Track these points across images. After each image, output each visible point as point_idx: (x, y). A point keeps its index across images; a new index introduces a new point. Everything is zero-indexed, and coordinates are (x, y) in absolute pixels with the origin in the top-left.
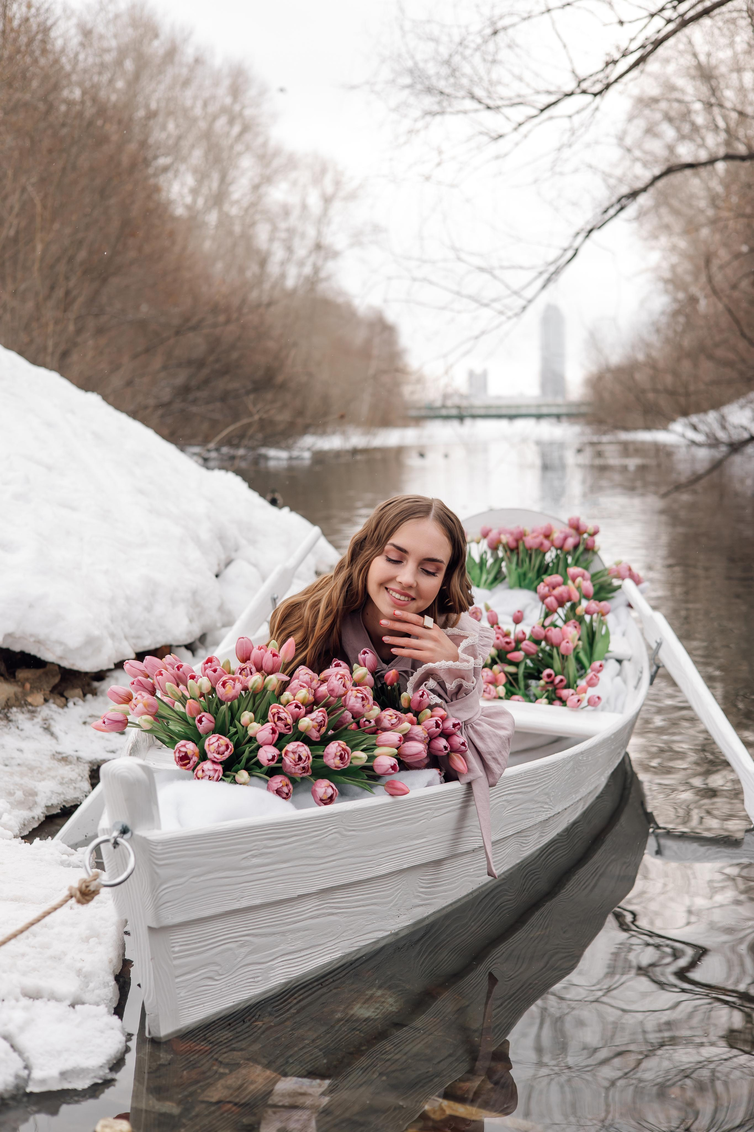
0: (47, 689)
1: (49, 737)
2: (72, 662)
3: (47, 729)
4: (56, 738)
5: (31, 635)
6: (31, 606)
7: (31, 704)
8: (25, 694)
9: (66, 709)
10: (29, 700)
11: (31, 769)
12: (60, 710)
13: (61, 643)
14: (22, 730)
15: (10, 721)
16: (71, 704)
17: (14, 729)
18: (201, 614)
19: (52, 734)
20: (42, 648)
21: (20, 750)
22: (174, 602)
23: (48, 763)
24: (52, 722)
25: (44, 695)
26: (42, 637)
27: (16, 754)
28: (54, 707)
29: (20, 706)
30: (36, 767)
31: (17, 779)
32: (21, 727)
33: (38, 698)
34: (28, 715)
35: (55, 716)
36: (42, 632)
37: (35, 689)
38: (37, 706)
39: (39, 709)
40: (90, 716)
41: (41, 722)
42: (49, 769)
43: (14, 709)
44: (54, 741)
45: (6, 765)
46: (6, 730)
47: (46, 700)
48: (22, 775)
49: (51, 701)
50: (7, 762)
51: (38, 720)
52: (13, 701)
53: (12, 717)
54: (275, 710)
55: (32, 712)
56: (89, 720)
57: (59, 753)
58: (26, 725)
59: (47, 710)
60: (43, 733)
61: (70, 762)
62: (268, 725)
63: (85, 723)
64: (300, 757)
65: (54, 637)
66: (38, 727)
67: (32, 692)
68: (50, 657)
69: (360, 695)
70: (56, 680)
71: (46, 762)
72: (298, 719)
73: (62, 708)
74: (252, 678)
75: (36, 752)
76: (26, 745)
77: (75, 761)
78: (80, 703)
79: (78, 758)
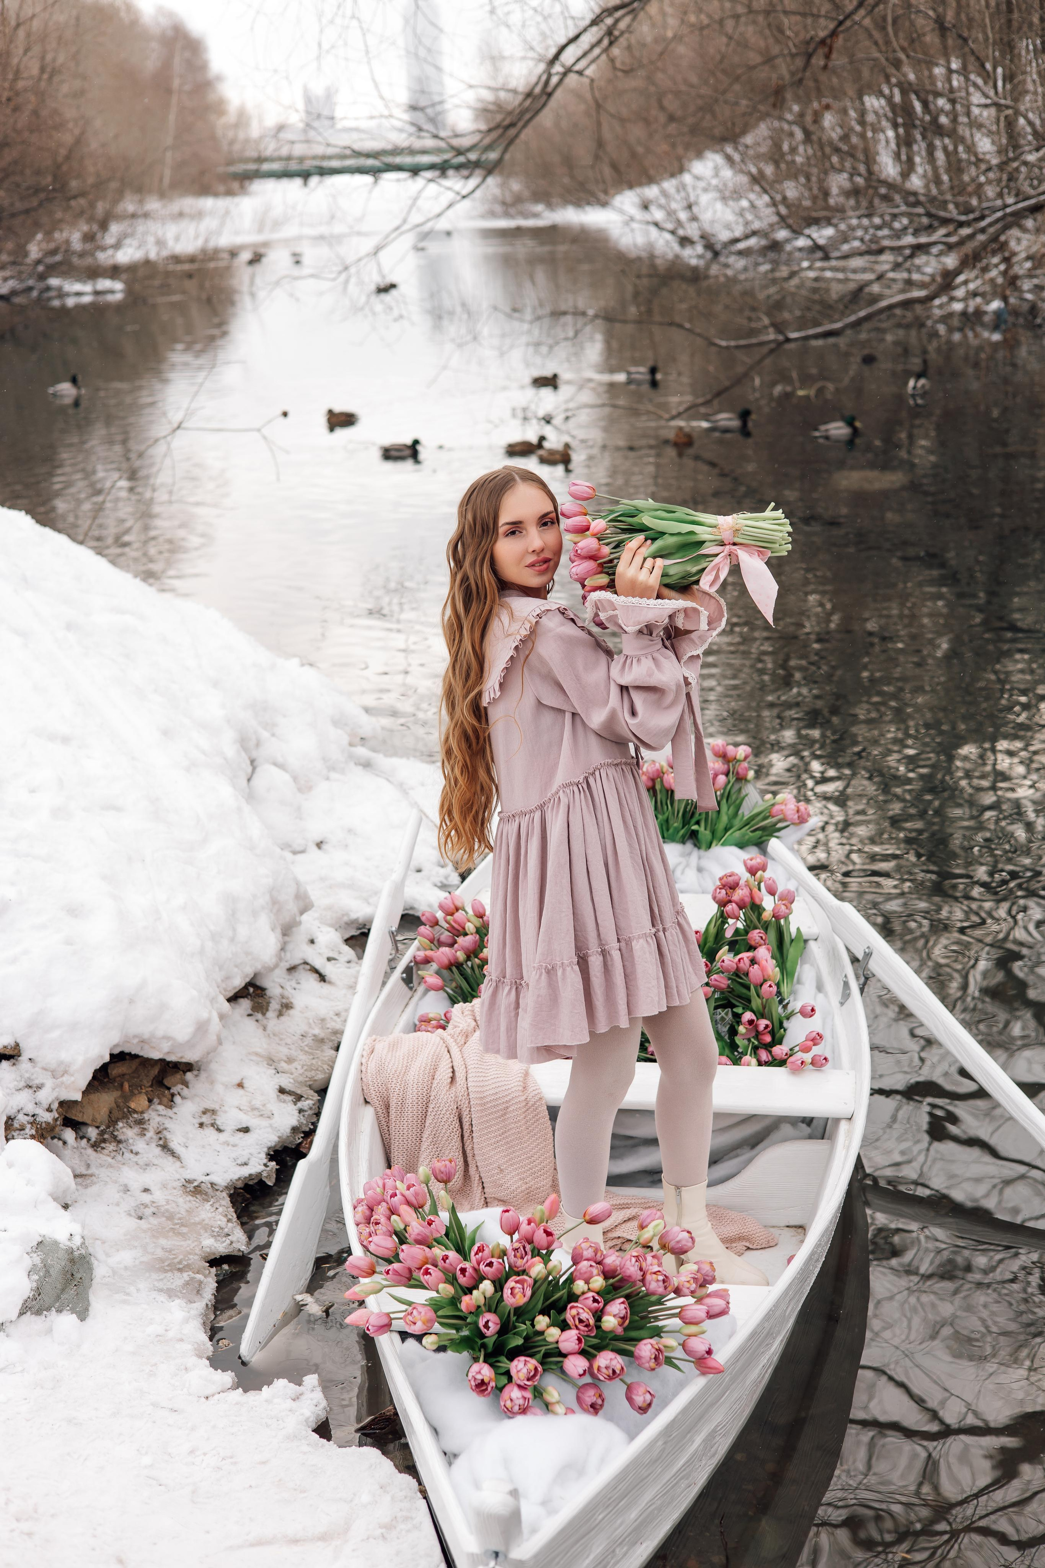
0: (147, 1082)
1: (171, 1158)
2: (180, 1055)
3: (165, 1147)
4: (178, 1158)
5: (135, 1036)
7: (135, 1112)
8: (126, 1098)
9: (175, 1110)
10: (133, 1105)
11: (170, 1217)
12: (169, 1112)
13: (167, 1038)
14: (137, 1154)
15: (120, 1142)
16: (177, 1099)
17: (128, 1155)
18: (279, 913)
19: (173, 1153)
20: (148, 1047)
21: (146, 1190)
23: (184, 1203)
24: (168, 1136)
25: (147, 1093)
26: (146, 1036)
27: (146, 1198)
28: (161, 1108)
29: (125, 1117)
30: (175, 1213)
31: (162, 1241)
32: (135, 1149)
33: (139, 1102)
34: (136, 1130)
35: (168, 1124)
36: (145, 1030)
37: (136, 1088)
38: (142, 1113)
39: (146, 1116)
40: (204, 1113)
41: (155, 1137)
42: (189, 1212)
43: (120, 1124)
44: (178, 1164)
45: (141, 1218)
46: (119, 1157)
47: (150, 1101)
49: (156, 1100)
50: (140, 1213)
51: (150, 1134)
52: (116, 1114)
53: (121, 1137)
54: (574, 1312)
55: (140, 1122)
56: (206, 1119)
57: (189, 1181)
58: (140, 1145)
59: (156, 1115)
60: (162, 1154)
61: (206, 1194)
62: (572, 1334)
63: (201, 1125)
64: (614, 1372)
65: (160, 1033)
66: (153, 1145)
67: (133, 1094)
68: (156, 1055)
69: (661, 1278)
70: (155, 1071)
71: (181, 1201)
72: (598, 1315)
73: (171, 1107)
74: (533, 1265)
75: (164, 1186)
76: (150, 1178)
77: (210, 1191)
78: (185, 1092)
79: (212, 1184)
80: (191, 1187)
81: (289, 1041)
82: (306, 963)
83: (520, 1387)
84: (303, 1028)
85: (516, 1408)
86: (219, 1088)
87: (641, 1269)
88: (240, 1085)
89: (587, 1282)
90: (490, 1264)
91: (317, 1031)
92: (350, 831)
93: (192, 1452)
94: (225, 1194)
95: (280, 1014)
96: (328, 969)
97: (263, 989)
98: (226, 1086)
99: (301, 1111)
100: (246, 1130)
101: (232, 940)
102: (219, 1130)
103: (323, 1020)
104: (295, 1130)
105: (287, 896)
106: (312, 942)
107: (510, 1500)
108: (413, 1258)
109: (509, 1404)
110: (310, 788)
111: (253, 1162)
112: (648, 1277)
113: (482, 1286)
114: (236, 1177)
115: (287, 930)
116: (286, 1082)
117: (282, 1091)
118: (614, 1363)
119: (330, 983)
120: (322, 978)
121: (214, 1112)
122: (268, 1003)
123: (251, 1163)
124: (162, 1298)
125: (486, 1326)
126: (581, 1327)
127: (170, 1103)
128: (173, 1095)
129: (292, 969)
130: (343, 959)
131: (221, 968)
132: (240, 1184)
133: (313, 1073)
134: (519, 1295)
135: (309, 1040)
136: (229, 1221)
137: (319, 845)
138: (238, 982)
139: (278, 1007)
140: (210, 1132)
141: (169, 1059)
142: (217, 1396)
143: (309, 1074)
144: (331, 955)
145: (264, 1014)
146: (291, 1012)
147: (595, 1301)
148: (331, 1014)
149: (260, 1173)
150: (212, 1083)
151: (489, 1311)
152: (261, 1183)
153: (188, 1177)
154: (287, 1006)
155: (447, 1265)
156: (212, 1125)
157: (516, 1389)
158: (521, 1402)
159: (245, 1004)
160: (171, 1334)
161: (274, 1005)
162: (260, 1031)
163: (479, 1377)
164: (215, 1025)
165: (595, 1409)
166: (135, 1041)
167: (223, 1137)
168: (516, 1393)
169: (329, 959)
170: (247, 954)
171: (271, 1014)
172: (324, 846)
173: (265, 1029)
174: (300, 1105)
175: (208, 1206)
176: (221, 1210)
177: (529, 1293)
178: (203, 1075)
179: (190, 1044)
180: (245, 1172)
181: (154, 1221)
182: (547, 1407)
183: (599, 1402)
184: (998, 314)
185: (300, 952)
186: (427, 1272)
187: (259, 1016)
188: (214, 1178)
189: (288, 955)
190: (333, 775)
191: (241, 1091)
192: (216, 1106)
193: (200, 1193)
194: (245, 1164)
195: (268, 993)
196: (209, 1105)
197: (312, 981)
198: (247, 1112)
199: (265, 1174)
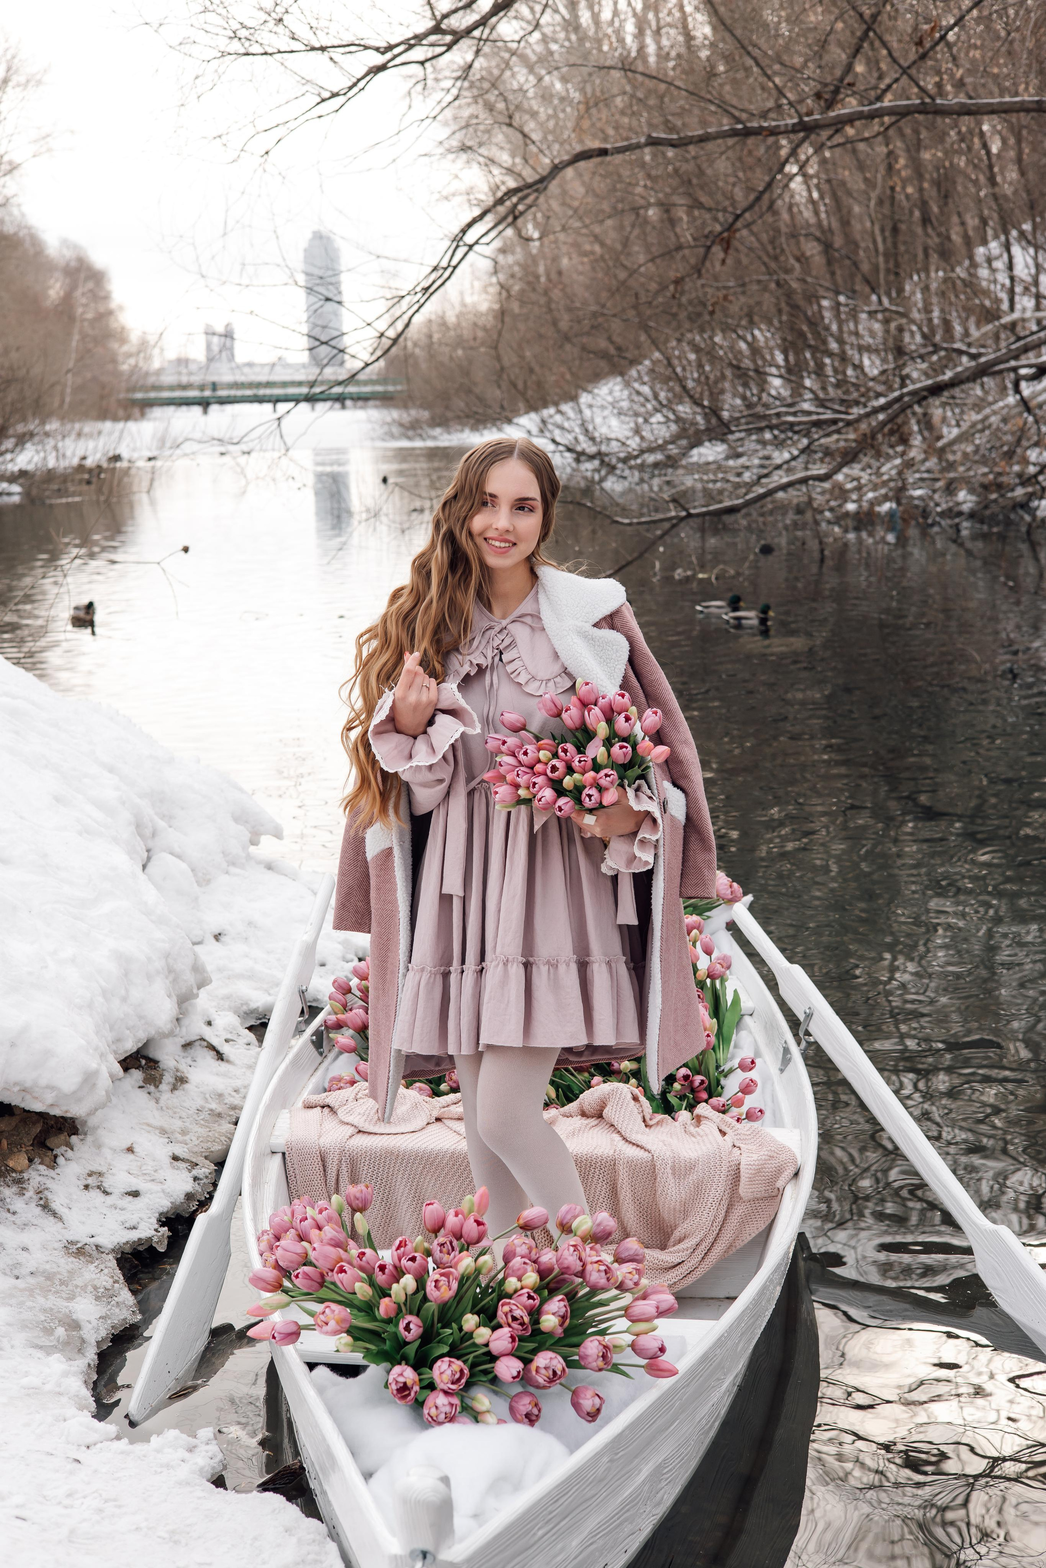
0: (28, 1141)
1: (52, 1219)
2: (64, 1108)
3: (46, 1207)
4: (61, 1219)
5: (15, 1084)
6: (13, 1045)
7: (14, 1171)
8: (4, 1156)
9: (58, 1171)
10: (11, 1164)
11: (49, 1277)
12: (52, 1173)
13: (51, 1088)
14: (14, 1213)
16: (61, 1160)
17: (4, 1214)
18: (175, 981)
19: (55, 1214)
20: (28, 1097)
21: (25, 1249)
22: (149, 977)
23: (66, 1264)
24: (50, 1196)
25: (27, 1152)
26: (28, 1084)
27: (23, 1257)
28: (42, 1168)
29: (2, 1175)
30: (55, 1274)
31: (41, 1300)
32: (12, 1208)
33: (19, 1160)
34: (15, 1189)
35: (50, 1184)
36: (28, 1077)
37: (14, 1145)
38: (21, 1172)
39: (26, 1176)
40: (90, 1175)
41: (36, 1197)
42: (71, 1273)
44: (60, 1225)
45: (17, 1278)
47: (31, 1160)
48: (45, 1292)
49: (37, 1160)
50: (16, 1272)
51: (30, 1194)
54: (506, 1308)
55: (19, 1182)
56: (90, 1181)
57: (72, 1243)
58: (18, 1204)
59: (37, 1175)
60: (42, 1214)
61: (90, 1255)
62: (505, 1331)
63: (87, 1187)
64: (554, 1373)
65: (43, 1082)
66: (33, 1205)
67: (11, 1152)
68: (38, 1107)
69: (603, 1268)
70: (37, 1129)
71: (62, 1261)
72: (535, 1314)
73: (53, 1168)
74: (460, 1260)
75: (44, 1247)
76: (29, 1238)
77: (95, 1253)
78: (70, 1153)
79: (97, 1246)
80: (74, 1248)
81: (184, 1115)
82: (202, 1039)
83: (446, 1393)
84: (200, 1102)
85: (442, 1416)
86: (107, 1152)
87: (580, 1259)
88: (130, 1150)
89: (520, 1280)
90: (413, 1259)
91: (213, 1106)
92: (250, 924)
93: (70, 1495)
94: (111, 1257)
95: (174, 1088)
96: (225, 1049)
97: (156, 1062)
98: (114, 1150)
99: (196, 1179)
100: (135, 1194)
101: (124, 1000)
102: (106, 1193)
103: (221, 1095)
104: (189, 1196)
105: (183, 966)
106: (209, 1023)
107: (442, 1486)
108: (326, 1257)
109: (433, 1412)
110: (208, 882)
111: (142, 1226)
112: (589, 1267)
113: (402, 1281)
114: (124, 1240)
115: (184, 1000)
116: (180, 1151)
117: (175, 1158)
118: (555, 1362)
119: (228, 1061)
120: (220, 1056)
121: (100, 1174)
122: (162, 1075)
123: (141, 1226)
124: (39, 1354)
125: (407, 1328)
126: (515, 1325)
127: (53, 1164)
128: (56, 1157)
129: (187, 1046)
130: (242, 1041)
131: (111, 1029)
132: (128, 1249)
133: (209, 1145)
134: (444, 1288)
135: (205, 1115)
136: (116, 1282)
137: (217, 937)
138: (130, 1046)
139: (172, 1080)
140: (95, 1194)
141: (52, 1113)
142: (99, 1445)
143: (205, 1145)
144: (229, 1036)
145: (157, 1087)
146: (186, 1086)
147: (530, 1297)
148: (230, 1090)
149: (150, 1239)
150: (99, 1147)
151: (411, 1313)
152: (151, 1249)
153: (70, 1238)
154: (181, 1081)
155: (363, 1263)
156: (99, 1187)
157: (441, 1395)
158: (447, 1409)
159: (137, 1075)
160: (48, 1387)
161: (168, 1078)
162: (152, 1103)
163: (401, 1379)
164: (104, 1081)
165: (531, 1419)
166: (16, 1089)
167: (109, 1200)
168: (441, 1400)
169: (227, 1041)
170: (141, 1017)
171: (164, 1087)
172: (222, 938)
173: (157, 1101)
174: (195, 1172)
175: (92, 1267)
176: (106, 1271)
177: (455, 1285)
178: (89, 1138)
179: (76, 1096)
180: (134, 1236)
181: (32, 1280)
182: (476, 1417)
183: (535, 1411)
184: (891, 514)
185: (195, 1028)
186: (342, 1270)
187: (152, 1088)
188: (98, 1240)
189: (184, 1029)
190: (232, 869)
191: (131, 1156)
192: (103, 1169)
193: (84, 1254)
194: (134, 1228)
195: (161, 1065)
196: (95, 1168)
197: (209, 1057)
198: (137, 1176)
199: (155, 1239)
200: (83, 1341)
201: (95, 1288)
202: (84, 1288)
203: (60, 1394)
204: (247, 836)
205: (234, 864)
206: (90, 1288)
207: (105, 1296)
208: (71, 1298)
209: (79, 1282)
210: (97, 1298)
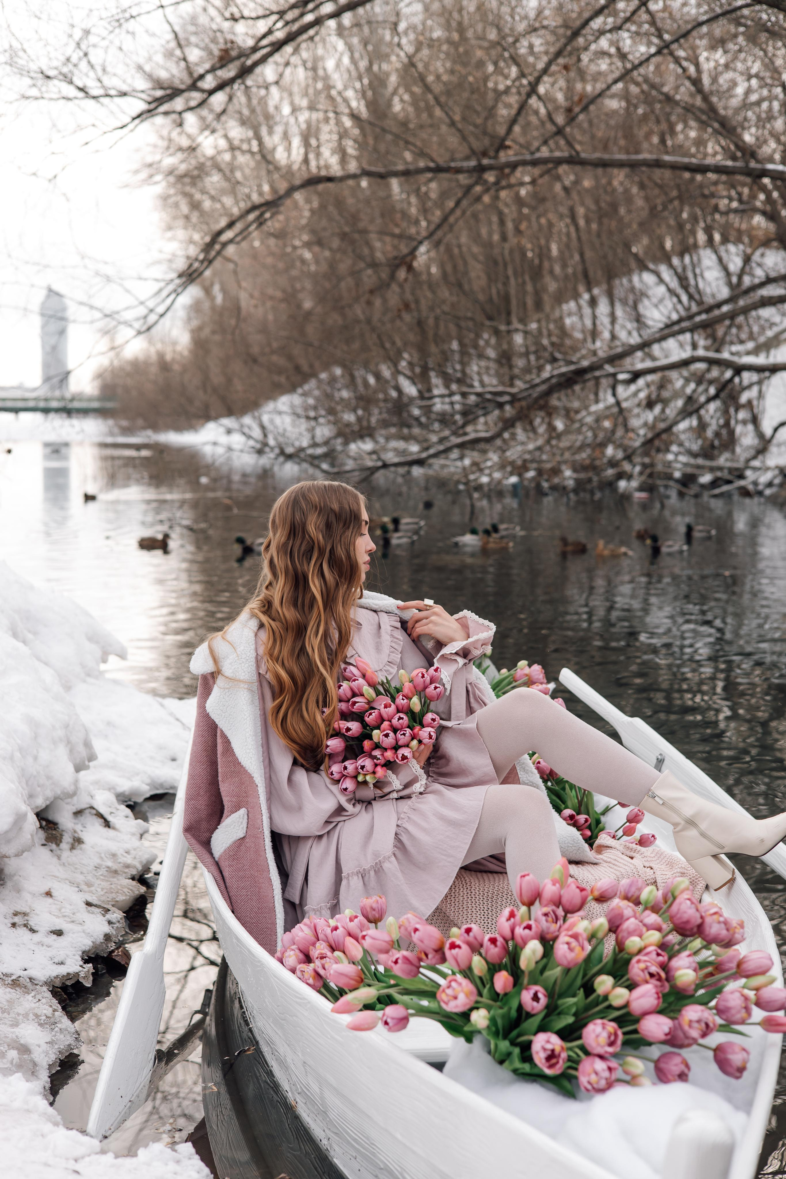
18: (72, 750)
40: (15, 914)
42: (10, 1002)
56: (16, 919)
61: (25, 987)
63: (14, 925)
77: (29, 985)
79: (30, 979)
80: (9, 980)
81: (85, 871)
82: (92, 808)
83: (602, 1057)
84: (97, 861)
86: (26, 896)
88: (49, 894)
89: (641, 939)
91: (110, 864)
92: (109, 724)
94: (45, 988)
95: (72, 848)
96: (110, 818)
97: (56, 824)
98: (34, 894)
99: (110, 922)
100: (59, 933)
101: (36, 758)
102: (33, 931)
103: (114, 855)
104: (107, 937)
111: (68, 962)
114: (54, 974)
115: (79, 770)
116: (91, 898)
117: (89, 904)
119: (114, 828)
120: (107, 824)
121: (25, 914)
122: (62, 835)
129: (78, 813)
130: (121, 814)
132: (59, 982)
133: (114, 895)
135: (103, 871)
136: (54, 1011)
138: (40, 802)
139: (71, 840)
140: (23, 932)
143: (111, 896)
145: (58, 845)
146: (83, 846)
148: (121, 851)
149: (77, 974)
150: (18, 891)
152: (79, 984)
153: (5, 971)
154: (78, 841)
156: (25, 925)
157: (597, 1060)
160: (17, 1105)
161: (67, 839)
162: (55, 859)
167: (36, 937)
168: (599, 1065)
169: (110, 812)
170: (48, 777)
171: (64, 845)
173: (59, 858)
174: (109, 916)
175: (29, 997)
176: (44, 1001)
180: (63, 970)
184: (514, 486)
185: (84, 798)
187: (54, 846)
188: (31, 973)
190: (89, 679)
191: (49, 900)
192: (27, 910)
193: (19, 985)
194: (62, 963)
195: (61, 827)
196: (19, 909)
197: (98, 823)
198: (58, 917)
199: (82, 974)
200: (35, 1064)
201: (37, 1016)
202: (26, 1016)
203: (28, 1111)
204: (98, 653)
205: (89, 675)
206: (31, 1016)
207: (49, 1023)
208: (15, 1024)
209: (20, 1010)
210: (41, 1025)
